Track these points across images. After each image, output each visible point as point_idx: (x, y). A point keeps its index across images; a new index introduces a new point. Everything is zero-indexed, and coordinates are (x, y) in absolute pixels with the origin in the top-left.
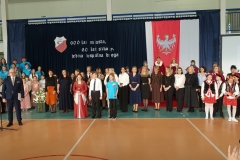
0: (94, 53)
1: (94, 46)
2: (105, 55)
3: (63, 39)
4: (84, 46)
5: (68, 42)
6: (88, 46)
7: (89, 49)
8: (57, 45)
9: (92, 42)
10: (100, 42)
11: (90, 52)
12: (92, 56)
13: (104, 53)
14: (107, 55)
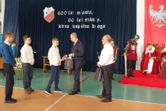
0: (80, 24)
1: (80, 16)
2: (91, 26)
3: (52, 9)
4: (71, 17)
5: (55, 13)
6: (75, 16)
7: (75, 20)
8: (45, 15)
9: (78, 13)
10: (87, 12)
11: (75, 23)
12: (78, 27)
13: (90, 23)
14: (93, 26)
